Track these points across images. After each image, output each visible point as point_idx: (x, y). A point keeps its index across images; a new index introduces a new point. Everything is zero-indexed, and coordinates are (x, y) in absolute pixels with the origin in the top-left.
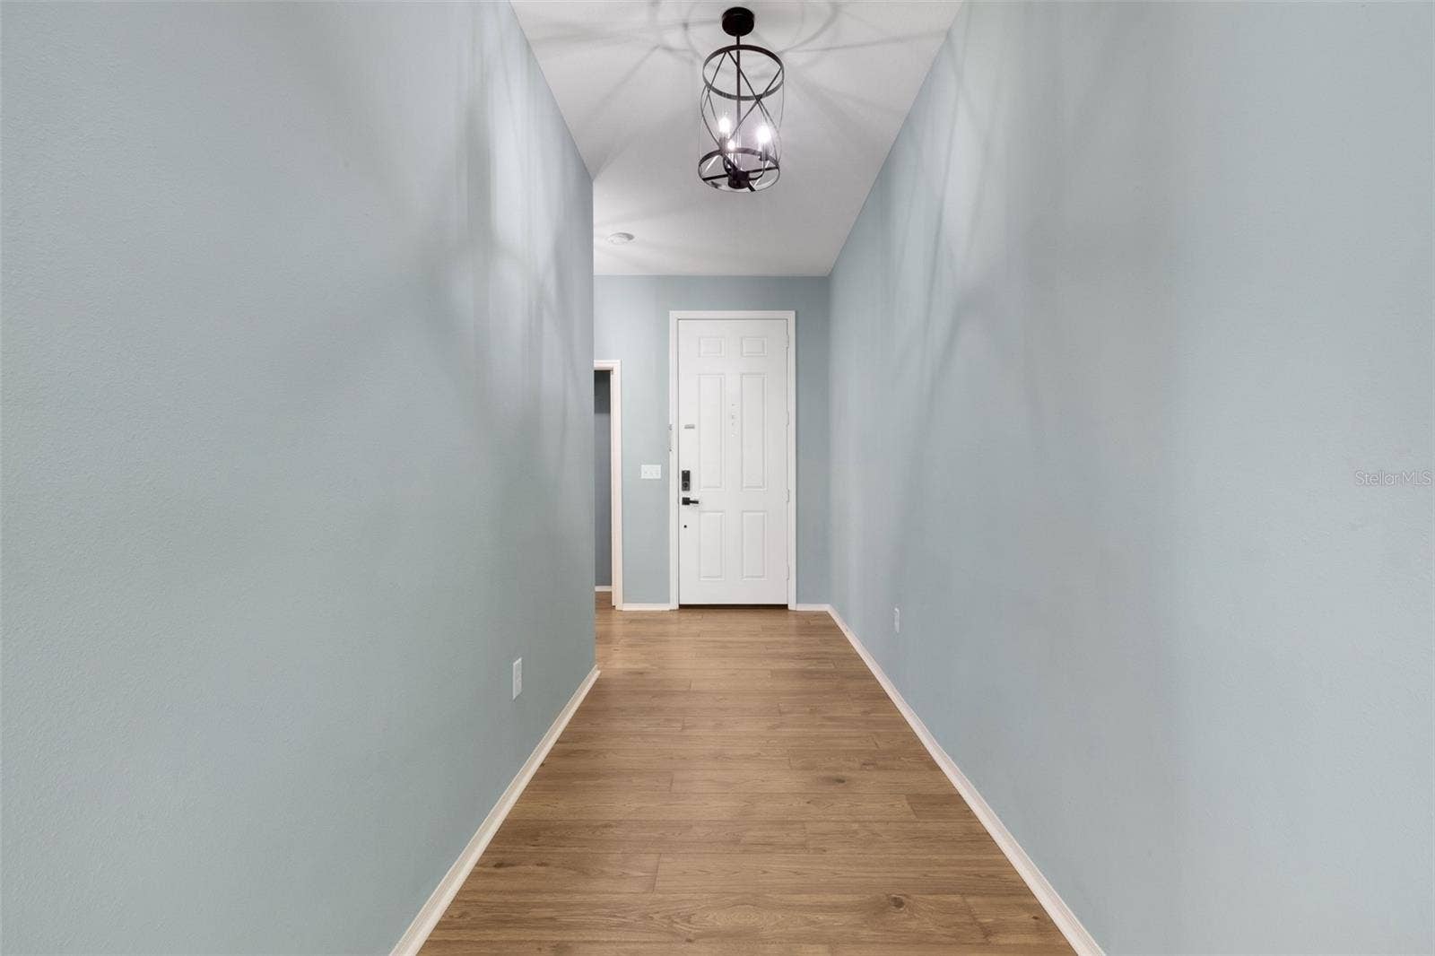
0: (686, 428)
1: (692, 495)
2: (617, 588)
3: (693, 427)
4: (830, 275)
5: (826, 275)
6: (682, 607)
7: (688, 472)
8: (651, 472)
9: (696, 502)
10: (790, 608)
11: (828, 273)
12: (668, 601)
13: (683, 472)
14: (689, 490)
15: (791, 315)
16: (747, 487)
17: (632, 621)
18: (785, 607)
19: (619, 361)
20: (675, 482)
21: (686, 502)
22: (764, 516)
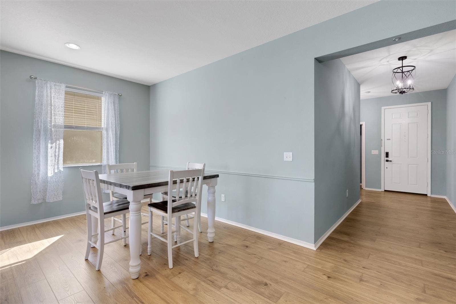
0: (387, 140)
1: (389, 159)
2: (364, 184)
3: (390, 139)
4: (448, 88)
5: (446, 88)
6: (385, 191)
7: (388, 152)
8: (375, 152)
9: (391, 161)
10: (428, 195)
11: (447, 88)
12: (381, 188)
13: (386, 152)
14: (388, 157)
15: (429, 104)
16: (410, 157)
17: (369, 192)
18: (426, 195)
19: (365, 122)
20: (383, 155)
21: (387, 161)
22: (417, 166)
